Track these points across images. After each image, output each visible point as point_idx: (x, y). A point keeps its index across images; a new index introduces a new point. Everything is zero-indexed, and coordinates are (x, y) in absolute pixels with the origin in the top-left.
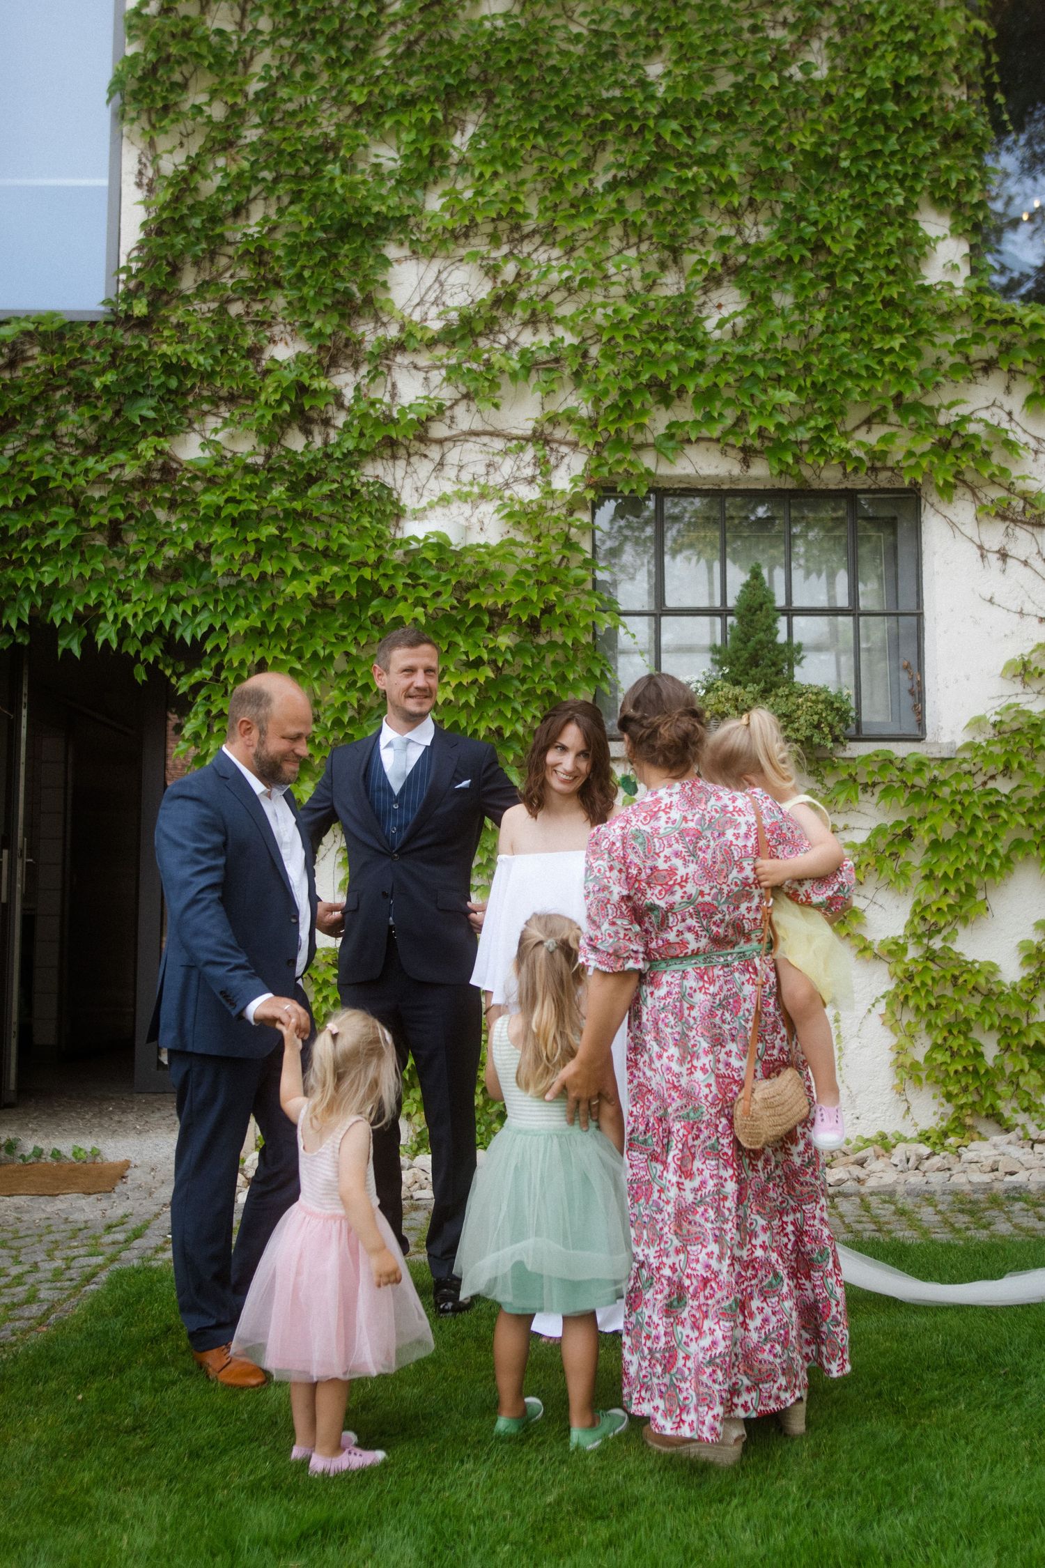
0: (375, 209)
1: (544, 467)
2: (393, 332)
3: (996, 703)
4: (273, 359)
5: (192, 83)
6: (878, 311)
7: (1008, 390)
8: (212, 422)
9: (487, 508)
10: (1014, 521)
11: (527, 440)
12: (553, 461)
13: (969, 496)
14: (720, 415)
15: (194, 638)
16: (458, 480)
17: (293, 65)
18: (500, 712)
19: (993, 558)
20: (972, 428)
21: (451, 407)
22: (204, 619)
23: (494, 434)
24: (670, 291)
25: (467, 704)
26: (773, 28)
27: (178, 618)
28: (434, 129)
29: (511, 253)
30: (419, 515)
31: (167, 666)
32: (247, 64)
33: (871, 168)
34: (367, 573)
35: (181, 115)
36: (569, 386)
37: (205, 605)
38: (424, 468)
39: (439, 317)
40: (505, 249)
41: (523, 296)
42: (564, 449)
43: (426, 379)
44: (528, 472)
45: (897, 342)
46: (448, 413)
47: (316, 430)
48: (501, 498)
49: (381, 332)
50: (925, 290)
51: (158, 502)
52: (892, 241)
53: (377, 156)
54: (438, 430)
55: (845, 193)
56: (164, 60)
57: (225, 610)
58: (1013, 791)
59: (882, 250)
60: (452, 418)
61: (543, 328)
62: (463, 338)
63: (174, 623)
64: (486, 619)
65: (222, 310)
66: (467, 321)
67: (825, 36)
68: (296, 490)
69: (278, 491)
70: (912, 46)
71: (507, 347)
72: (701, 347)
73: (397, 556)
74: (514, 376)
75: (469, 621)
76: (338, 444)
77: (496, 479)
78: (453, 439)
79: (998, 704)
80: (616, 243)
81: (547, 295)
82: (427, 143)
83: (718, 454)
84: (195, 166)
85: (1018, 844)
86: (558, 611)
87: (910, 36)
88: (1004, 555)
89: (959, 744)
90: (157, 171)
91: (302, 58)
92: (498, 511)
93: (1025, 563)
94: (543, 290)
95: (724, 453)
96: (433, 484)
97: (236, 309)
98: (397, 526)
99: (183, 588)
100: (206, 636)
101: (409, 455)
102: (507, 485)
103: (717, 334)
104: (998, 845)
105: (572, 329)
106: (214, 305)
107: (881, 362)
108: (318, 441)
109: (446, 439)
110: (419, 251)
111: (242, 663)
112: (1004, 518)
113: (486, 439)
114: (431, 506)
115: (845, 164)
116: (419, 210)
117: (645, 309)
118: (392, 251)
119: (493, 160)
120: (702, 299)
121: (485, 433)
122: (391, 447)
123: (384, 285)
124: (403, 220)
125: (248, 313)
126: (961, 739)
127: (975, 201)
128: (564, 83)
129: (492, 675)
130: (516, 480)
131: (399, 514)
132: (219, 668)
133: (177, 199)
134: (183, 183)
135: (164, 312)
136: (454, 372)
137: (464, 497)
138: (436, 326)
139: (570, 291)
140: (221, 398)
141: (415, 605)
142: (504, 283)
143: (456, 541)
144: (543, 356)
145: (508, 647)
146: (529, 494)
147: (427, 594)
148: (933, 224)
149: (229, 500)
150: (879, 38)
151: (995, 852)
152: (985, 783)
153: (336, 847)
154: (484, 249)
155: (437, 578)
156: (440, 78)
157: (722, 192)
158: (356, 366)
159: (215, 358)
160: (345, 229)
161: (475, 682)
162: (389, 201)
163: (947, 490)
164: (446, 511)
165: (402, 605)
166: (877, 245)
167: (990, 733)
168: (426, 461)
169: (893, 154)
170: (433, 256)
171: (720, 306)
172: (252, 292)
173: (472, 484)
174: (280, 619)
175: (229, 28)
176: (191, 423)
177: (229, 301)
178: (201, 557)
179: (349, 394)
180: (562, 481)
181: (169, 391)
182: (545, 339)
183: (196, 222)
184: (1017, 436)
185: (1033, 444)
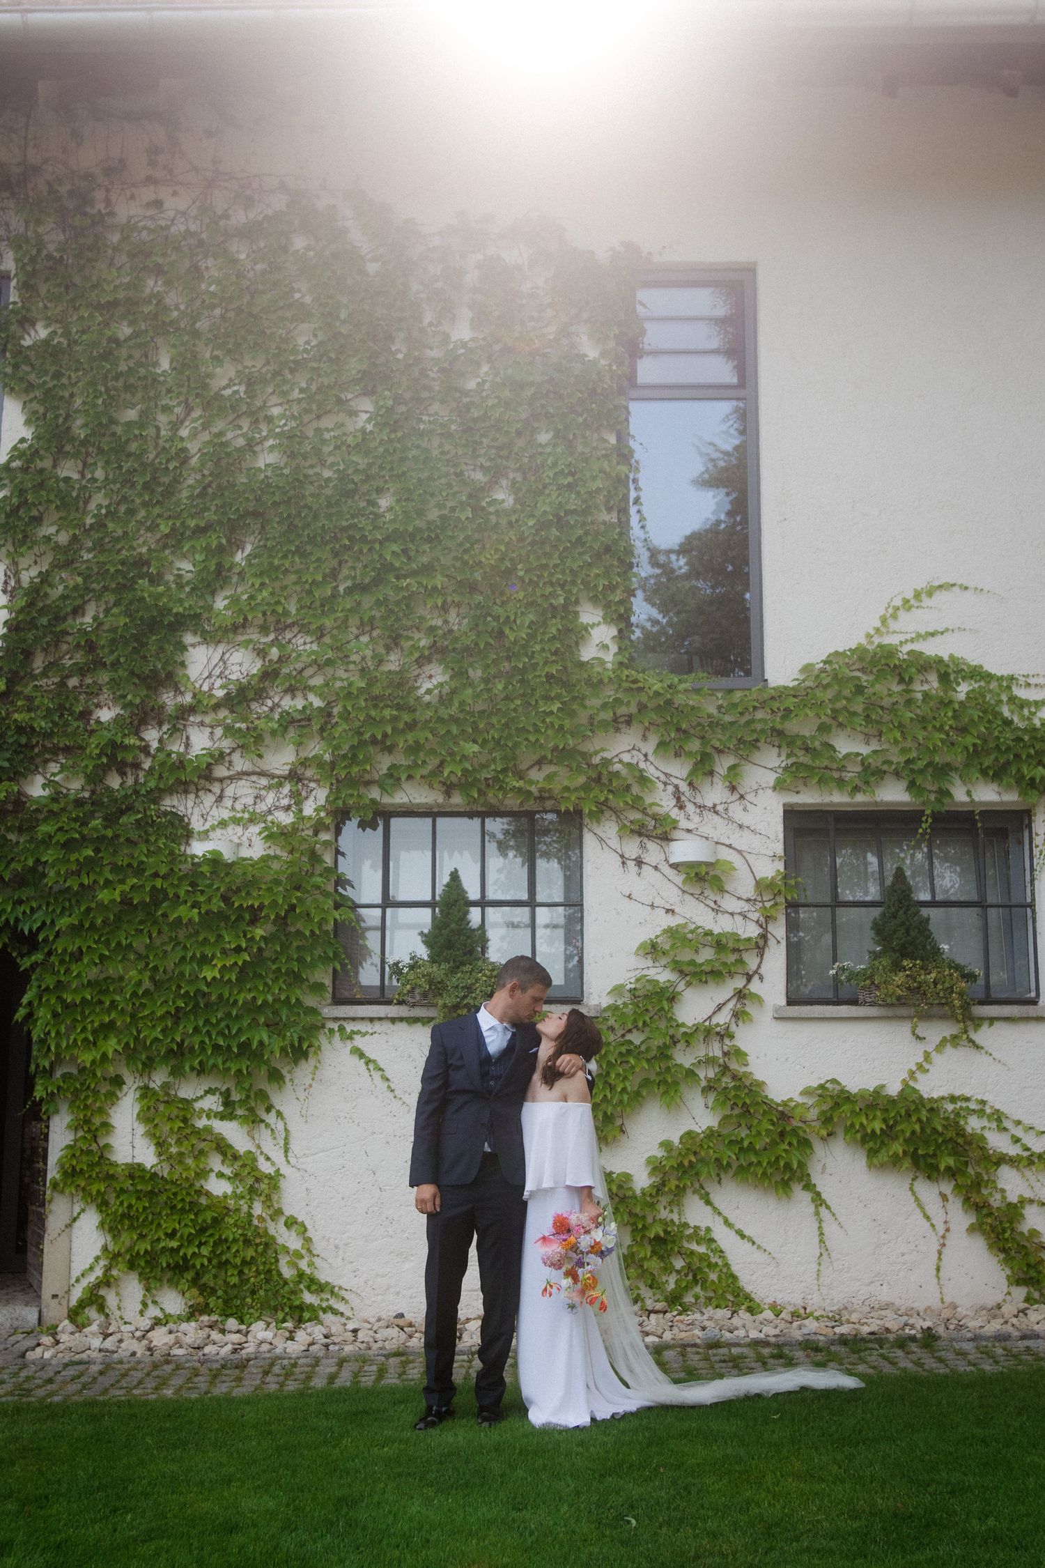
0: (175, 611)
1: (298, 799)
2: (188, 699)
3: (632, 974)
4: (98, 722)
5: (45, 515)
6: (542, 683)
7: (645, 738)
8: (53, 767)
9: (255, 829)
10: (648, 837)
11: (285, 778)
12: (304, 794)
13: (614, 818)
14: (424, 762)
15: (30, 931)
16: (233, 809)
17: (118, 504)
18: (256, 987)
19: (631, 864)
20: (617, 767)
21: (230, 754)
22: (39, 915)
23: (262, 774)
24: (393, 667)
25: (230, 981)
26: (474, 470)
27: (20, 916)
28: (221, 549)
29: (277, 638)
30: (205, 835)
31: (14, 949)
32: (86, 503)
33: (539, 577)
34: (159, 883)
35: (35, 543)
36: (317, 738)
37: (40, 907)
38: (209, 800)
39: (222, 687)
40: (272, 636)
41: (285, 671)
42: (313, 785)
43: (212, 733)
44: (285, 802)
45: (555, 707)
46: (227, 758)
47: (129, 771)
48: (265, 822)
49: (179, 699)
50: (582, 665)
51: (8, 829)
52: (554, 630)
53: (179, 569)
54: (220, 771)
55: (521, 595)
56: (24, 503)
57: (54, 911)
58: (642, 1043)
59: (546, 638)
60: (230, 762)
61: (299, 694)
62: (239, 703)
63: (17, 920)
64: (247, 917)
65: (62, 684)
66: (242, 690)
67: (511, 475)
68: (110, 820)
69: (96, 822)
70: (570, 487)
71: (272, 709)
72: (412, 710)
73: (186, 867)
74: (273, 733)
75: (233, 918)
76: (144, 784)
77: (262, 807)
78: (231, 778)
79: (632, 977)
80: (354, 630)
81: (303, 669)
82: (214, 562)
83: (426, 787)
84: (45, 578)
85: (646, 1082)
86: (298, 911)
87: (570, 479)
88: (639, 863)
89: (604, 1005)
90: (18, 581)
91: (124, 499)
92: (260, 833)
93: (656, 868)
94: (299, 666)
95: (431, 786)
96: (214, 812)
97: (73, 682)
98: (188, 844)
99: (25, 893)
100: (39, 929)
101: (198, 790)
102: (270, 812)
103: (427, 698)
104: (628, 1084)
105: (320, 695)
106: (57, 680)
107: (544, 721)
108: (130, 781)
109: (225, 778)
110: (209, 638)
111: (65, 950)
112: (640, 834)
113: (254, 778)
114: (213, 828)
115: (521, 573)
116: (209, 608)
117: (372, 682)
118: (189, 638)
119: (261, 574)
120: (416, 673)
121: (254, 773)
122: (184, 787)
123: (183, 664)
124: (197, 616)
125: (81, 686)
126: (606, 1001)
127: (617, 599)
128: (316, 517)
129: (248, 958)
130: (277, 808)
131: (188, 835)
132: (49, 954)
133: (31, 604)
134: (35, 592)
135: (19, 688)
136: (229, 730)
137: (237, 821)
138: (220, 693)
139: (320, 667)
140: (59, 749)
141: (193, 906)
142: (270, 661)
143: (228, 856)
144: (297, 716)
145: (262, 937)
146: (286, 819)
147: (202, 899)
148: (589, 615)
149: (61, 829)
150: (547, 481)
151: (624, 1090)
152: (623, 1036)
153: (136, 1086)
154: (255, 637)
155: (210, 886)
156: (224, 513)
157: (430, 595)
158: (160, 724)
159: (53, 722)
160: (153, 625)
161: (236, 963)
162: (185, 604)
163: (597, 815)
164: (224, 831)
165: (182, 908)
166: (544, 633)
167: (627, 998)
168: (210, 795)
169: (556, 566)
170: (219, 642)
171: (430, 677)
172: (82, 671)
173: (243, 812)
174: (94, 917)
175: (76, 476)
176: (37, 767)
177: (68, 677)
178: (40, 868)
179: (155, 745)
180: (309, 809)
181: (20, 745)
182: (299, 703)
183: (44, 621)
184: (651, 772)
185: (663, 778)
